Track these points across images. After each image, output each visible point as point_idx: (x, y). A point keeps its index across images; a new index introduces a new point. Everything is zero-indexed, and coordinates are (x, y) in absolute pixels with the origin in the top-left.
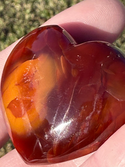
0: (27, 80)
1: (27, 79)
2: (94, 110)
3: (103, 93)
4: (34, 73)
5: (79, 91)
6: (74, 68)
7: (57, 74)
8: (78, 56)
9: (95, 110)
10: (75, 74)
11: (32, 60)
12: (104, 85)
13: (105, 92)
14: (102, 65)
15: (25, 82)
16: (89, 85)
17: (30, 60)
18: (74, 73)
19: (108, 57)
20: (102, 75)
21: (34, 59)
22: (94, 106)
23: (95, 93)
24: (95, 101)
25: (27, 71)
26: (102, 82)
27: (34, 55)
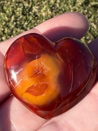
0: (39, 72)
7: (59, 64)
11: (36, 60)
14: (81, 52)
15: (38, 74)
17: (35, 60)
25: (35, 67)
27: (37, 56)
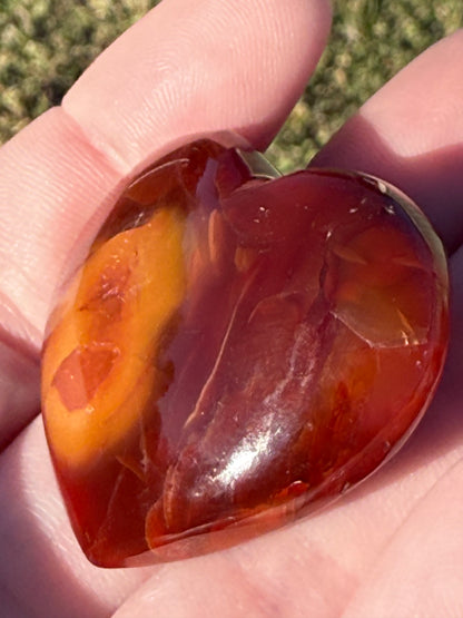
0: (110, 289)
1: (110, 287)
2: (290, 375)
3: (321, 322)
4: (131, 268)
5: (252, 316)
6: (243, 247)
8: (262, 209)
9: (295, 374)
10: (244, 262)
12: (326, 296)
13: (329, 318)
14: (329, 235)
15: (105, 296)
16: (282, 295)
18: (242, 261)
19: (353, 211)
20: (325, 264)
21: (138, 226)
22: (292, 361)
23: (299, 322)
24: (297, 346)
26: (322, 286)
27: (141, 215)
